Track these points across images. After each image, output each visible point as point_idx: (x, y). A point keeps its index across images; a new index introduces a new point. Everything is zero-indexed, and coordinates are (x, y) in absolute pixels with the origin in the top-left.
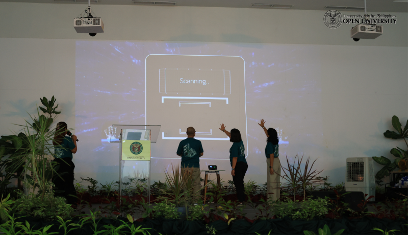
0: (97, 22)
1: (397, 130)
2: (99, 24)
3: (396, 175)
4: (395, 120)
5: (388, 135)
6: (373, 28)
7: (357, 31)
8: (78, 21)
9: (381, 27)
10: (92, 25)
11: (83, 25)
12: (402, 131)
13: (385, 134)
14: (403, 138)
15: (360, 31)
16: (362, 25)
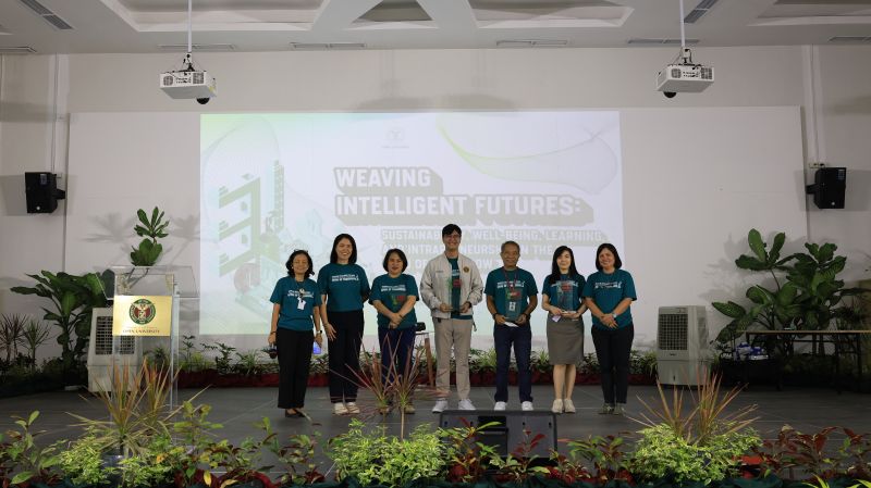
0: (199, 78)
1: (757, 254)
2: (202, 82)
3: (752, 337)
4: (754, 236)
5: (743, 263)
6: (695, 71)
7: (664, 78)
8: (168, 78)
9: (710, 71)
10: (191, 84)
11: (176, 84)
12: (767, 256)
13: (737, 262)
14: (770, 269)
15: (670, 77)
16: (675, 67)
